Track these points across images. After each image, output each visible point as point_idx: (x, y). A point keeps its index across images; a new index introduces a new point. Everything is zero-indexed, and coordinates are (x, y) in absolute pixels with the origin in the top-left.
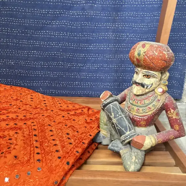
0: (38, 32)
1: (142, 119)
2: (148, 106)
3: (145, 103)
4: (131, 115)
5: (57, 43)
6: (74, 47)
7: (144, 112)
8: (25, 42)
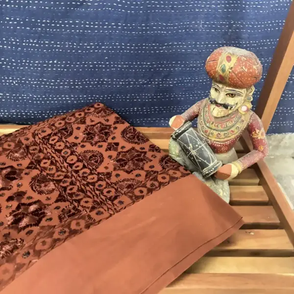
1: (223, 145)
2: (231, 129)
3: (227, 125)
4: (210, 142)
7: (226, 137)
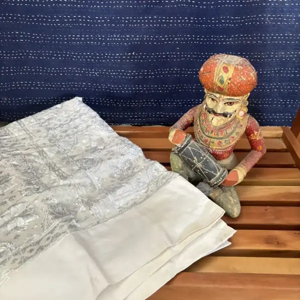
0: (139, 19)
1: (225, 152)
2: (232, 136)
4: (211, 150)
5: (172, 37)
6: (200, 41)
7: (227, 144)
8: (116, 37)
